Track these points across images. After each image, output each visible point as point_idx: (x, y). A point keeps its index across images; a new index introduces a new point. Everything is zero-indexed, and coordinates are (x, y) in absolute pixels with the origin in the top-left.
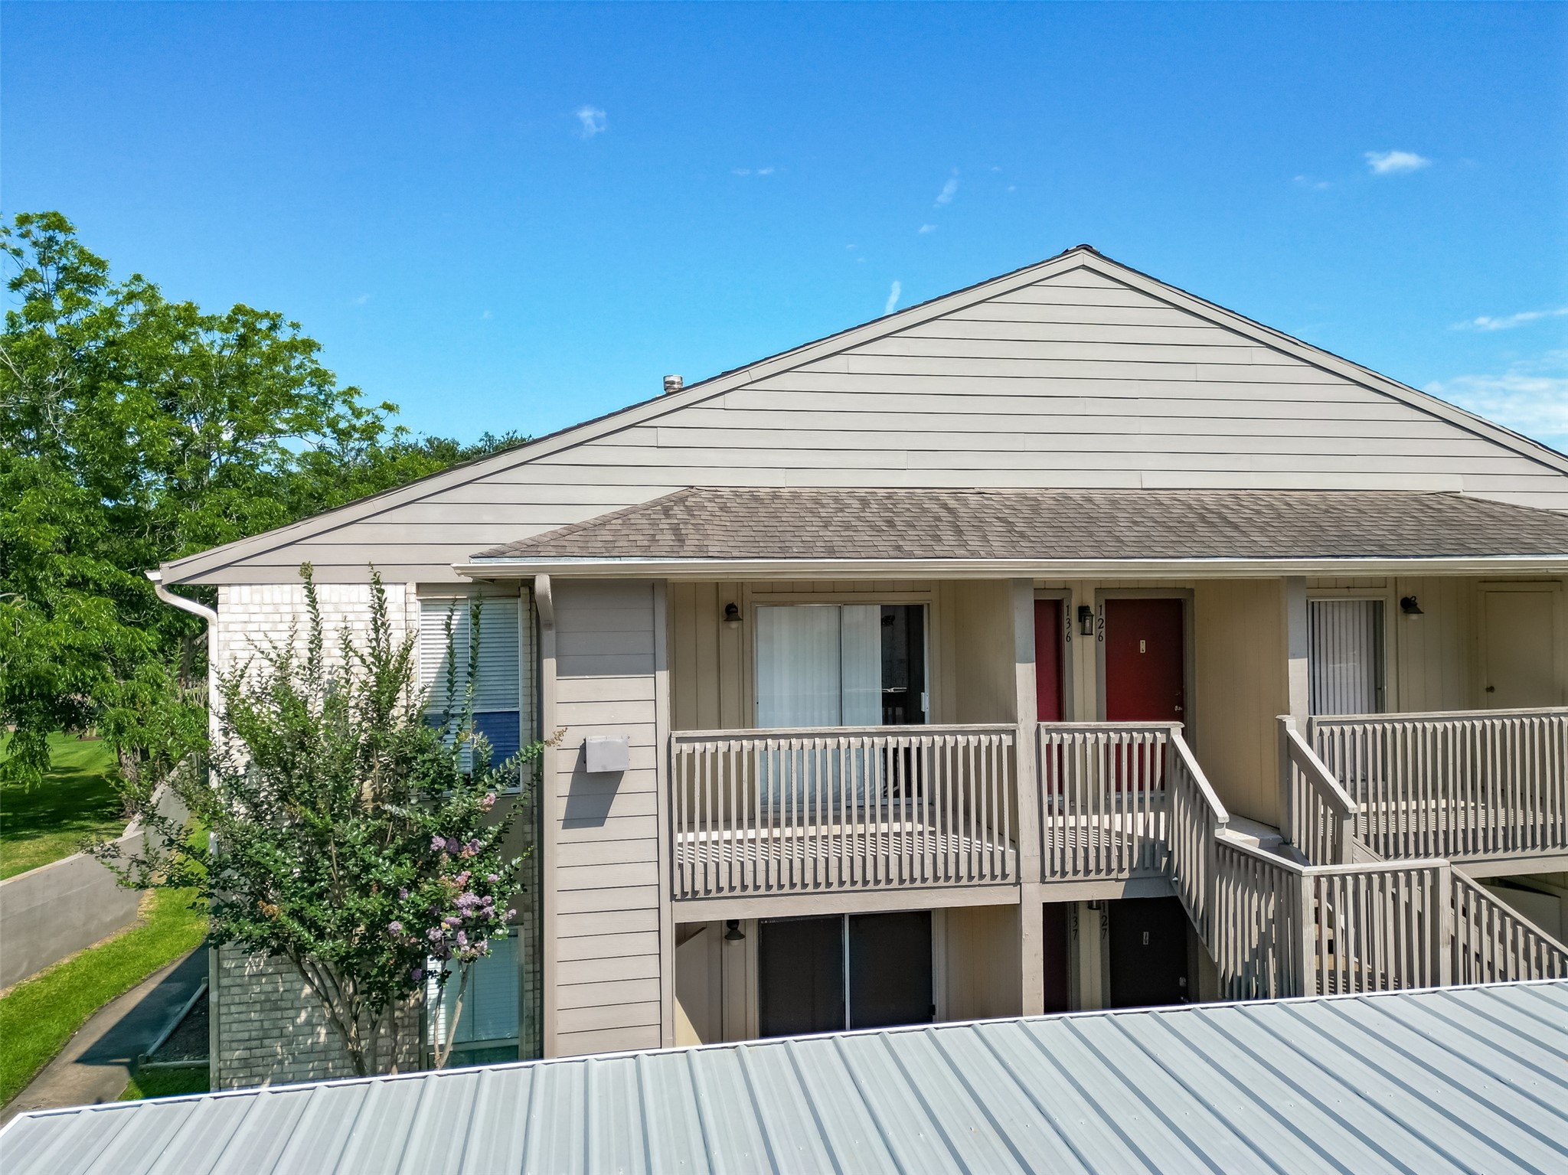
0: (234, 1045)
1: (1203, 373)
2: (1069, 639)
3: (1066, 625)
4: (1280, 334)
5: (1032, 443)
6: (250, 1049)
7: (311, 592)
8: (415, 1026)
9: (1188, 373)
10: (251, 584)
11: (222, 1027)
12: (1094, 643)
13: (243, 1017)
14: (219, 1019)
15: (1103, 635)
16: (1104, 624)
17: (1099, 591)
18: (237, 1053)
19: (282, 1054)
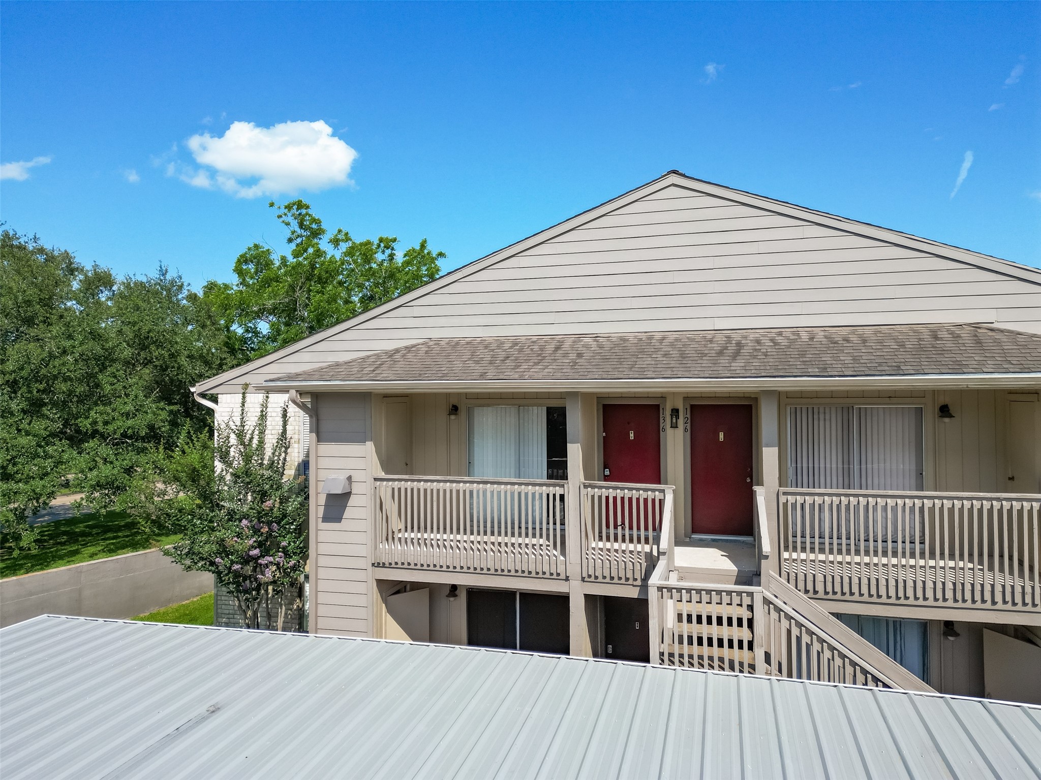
0: (223, 616)
1: (763, 247)
2: (664, 430)
3: (661, 421)
4: (827, 215)
5: (636, 303)
6: (229, 618)
7: (244, 398)
8: (296, 619)
9: (753, 248)
10: (230, 394)
11: (218, 606)
12: (682, 434)
13: (227, 602)
14: (217, 602)
15: (689, 428)
16: (689, 421)
17: (687, 398)
18: (224, 619)
19: (242, 623)
